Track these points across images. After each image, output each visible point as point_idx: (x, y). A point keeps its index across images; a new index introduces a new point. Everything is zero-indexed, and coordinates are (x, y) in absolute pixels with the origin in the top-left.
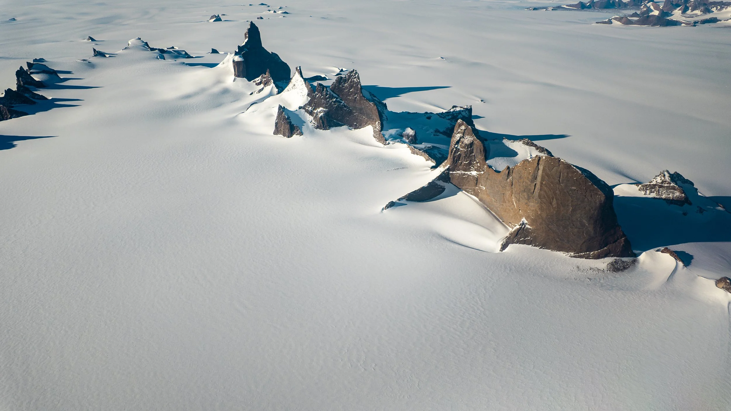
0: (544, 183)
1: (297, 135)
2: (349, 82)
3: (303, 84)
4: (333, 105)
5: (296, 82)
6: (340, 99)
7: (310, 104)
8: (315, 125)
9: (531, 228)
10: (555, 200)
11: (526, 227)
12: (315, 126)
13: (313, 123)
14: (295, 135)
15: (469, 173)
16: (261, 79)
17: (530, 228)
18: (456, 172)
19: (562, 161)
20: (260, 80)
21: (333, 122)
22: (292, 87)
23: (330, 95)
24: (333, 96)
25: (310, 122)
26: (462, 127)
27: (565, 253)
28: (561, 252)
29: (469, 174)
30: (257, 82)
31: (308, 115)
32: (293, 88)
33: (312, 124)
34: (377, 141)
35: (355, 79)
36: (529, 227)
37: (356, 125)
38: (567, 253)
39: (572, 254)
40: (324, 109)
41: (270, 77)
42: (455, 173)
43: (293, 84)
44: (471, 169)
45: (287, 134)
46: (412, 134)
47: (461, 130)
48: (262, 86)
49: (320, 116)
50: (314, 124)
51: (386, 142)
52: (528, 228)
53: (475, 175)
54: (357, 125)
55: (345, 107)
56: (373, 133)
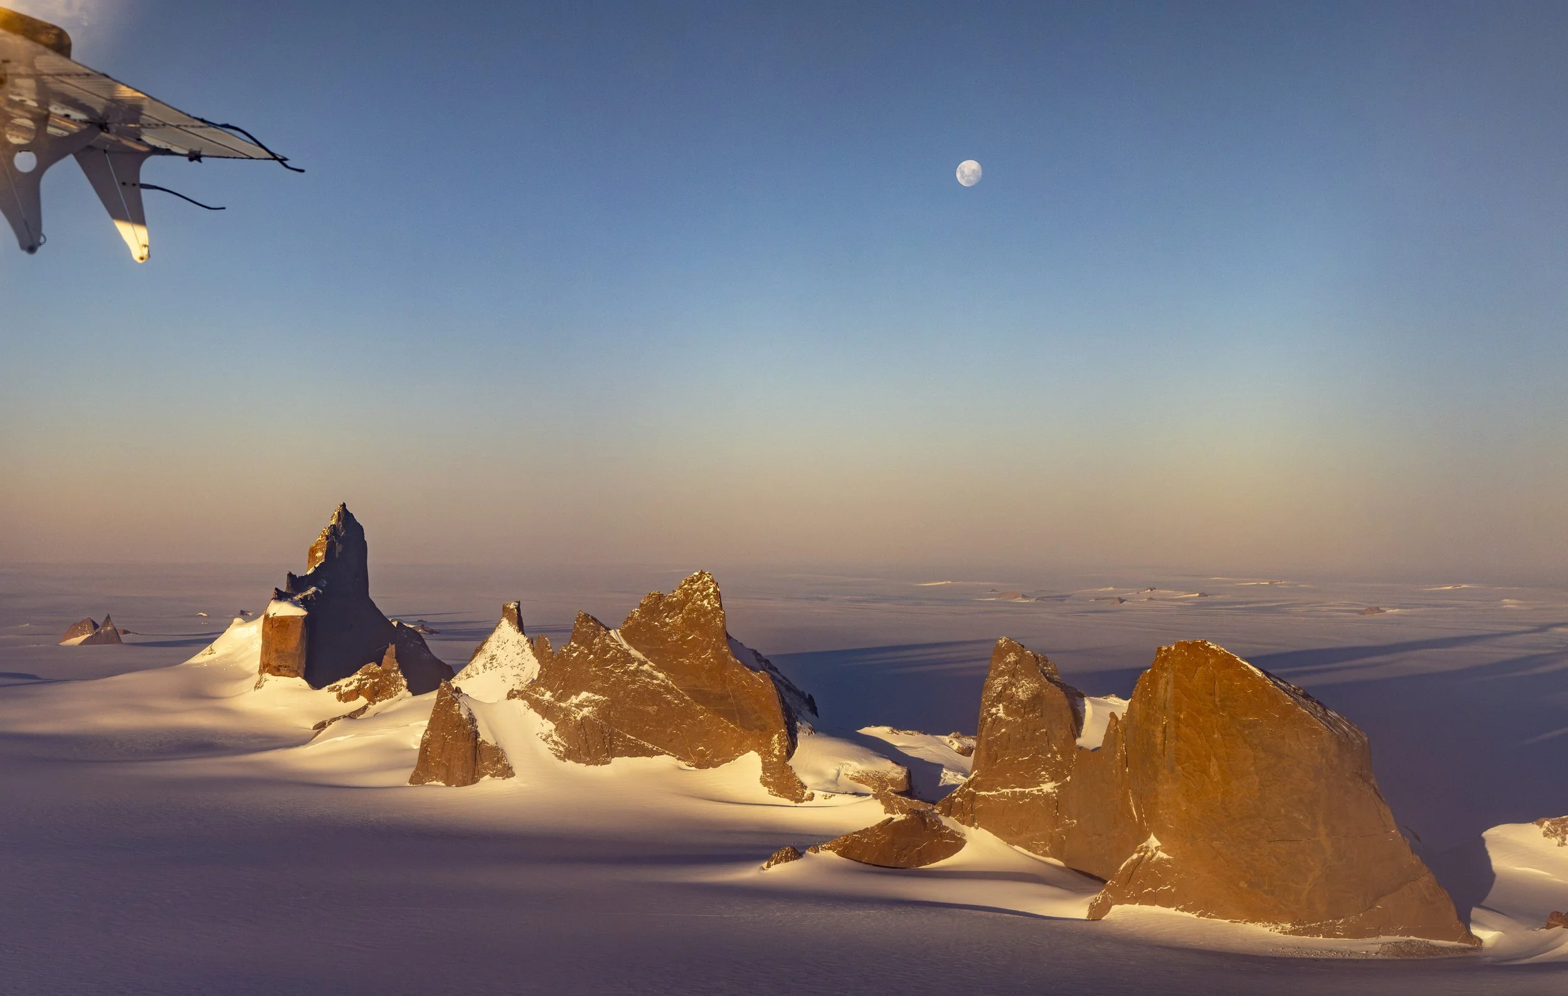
0: (1182, 717)
1: (493, 776)
2: (684, 611)
3: (524, 651)
4: (628, 683)
5: (500, 649)
6: (651, 666)
7: (544, 679)
8: (561, 749)
9: (1171, 857)
10: (1213, 760)
11: (1157, 856)
12: (561, 752)
13: (553, 741)
14: (487, 777)
15: (1035, 790)
16: (360, 680)
17: (1168, 860)
18: (998, 791)
19: (1213, 649)
20: (356, 684)
21: (624, 741)
22: (483, 663)
23: (619, 651)
24: (629, 655)
25: (544, 737)
26: (1010, 657)
27: (1267, 924)
28: (1259, 924)
29: (1036, 792)
30: (344, 689)
31: (538, 717)
32: (488, 665)
33: (549, 746)
34: (775, 793)
35: (705, 602)
36: (1165, 856)
37: (702, 754)
38: (1274, 926)
39: (1288, 926)
40: (597, 697)
41: (397, 670)
42: (994, 795)
43: (488, 655)
44: (1041, 776)
45: (459, 775)
46: (896, 775)
47: (1006, 664)
48: (362, 701)
49: (579, 718)
50: (556, 743)
51: (804, 793)
52: (1162, 859)
53: (1052, 791)
54: (708, 755)
55: (670, 693)
56: (760, 773)
